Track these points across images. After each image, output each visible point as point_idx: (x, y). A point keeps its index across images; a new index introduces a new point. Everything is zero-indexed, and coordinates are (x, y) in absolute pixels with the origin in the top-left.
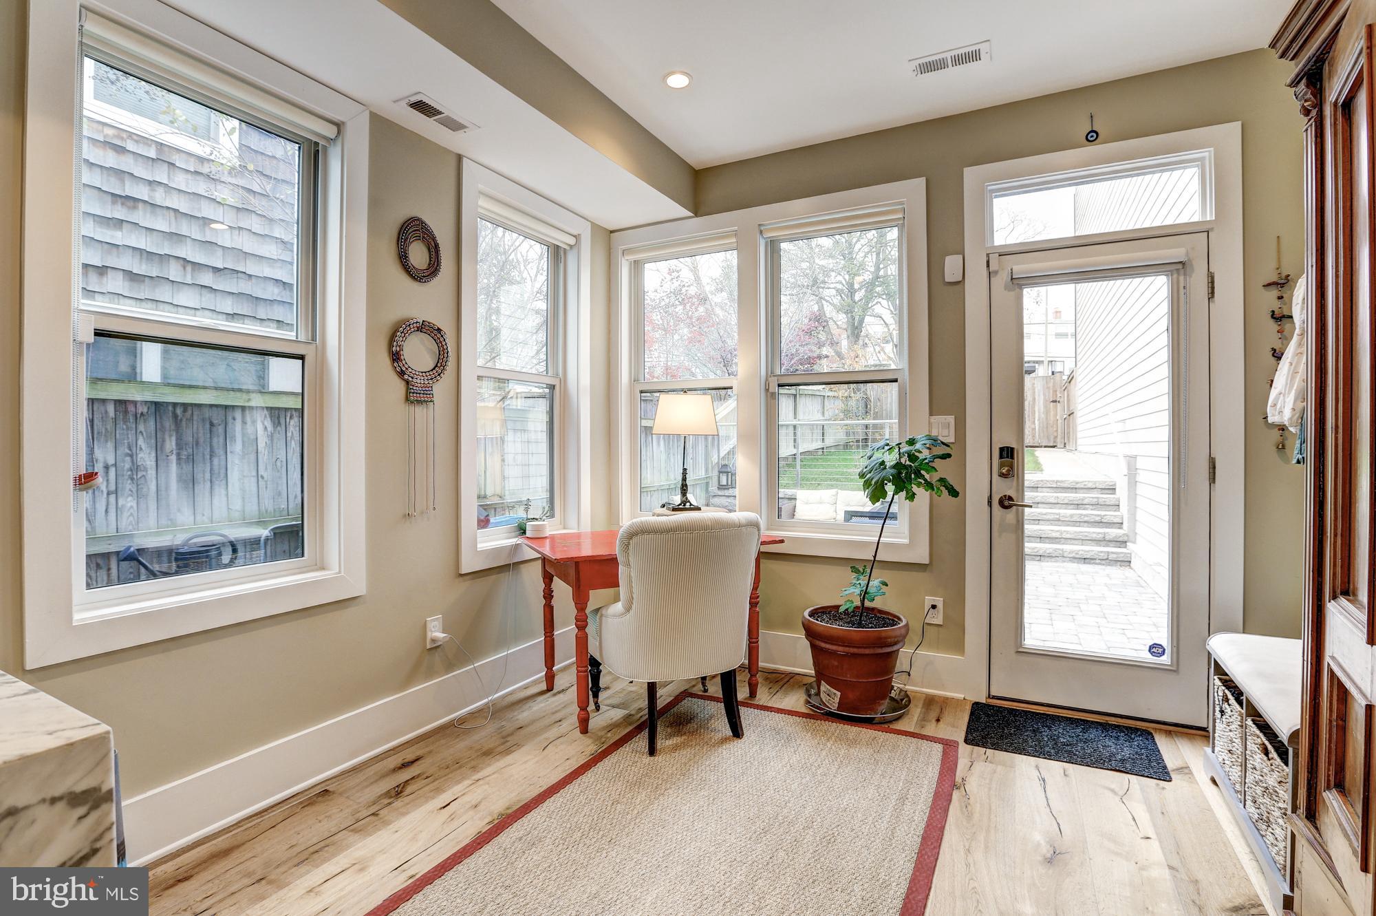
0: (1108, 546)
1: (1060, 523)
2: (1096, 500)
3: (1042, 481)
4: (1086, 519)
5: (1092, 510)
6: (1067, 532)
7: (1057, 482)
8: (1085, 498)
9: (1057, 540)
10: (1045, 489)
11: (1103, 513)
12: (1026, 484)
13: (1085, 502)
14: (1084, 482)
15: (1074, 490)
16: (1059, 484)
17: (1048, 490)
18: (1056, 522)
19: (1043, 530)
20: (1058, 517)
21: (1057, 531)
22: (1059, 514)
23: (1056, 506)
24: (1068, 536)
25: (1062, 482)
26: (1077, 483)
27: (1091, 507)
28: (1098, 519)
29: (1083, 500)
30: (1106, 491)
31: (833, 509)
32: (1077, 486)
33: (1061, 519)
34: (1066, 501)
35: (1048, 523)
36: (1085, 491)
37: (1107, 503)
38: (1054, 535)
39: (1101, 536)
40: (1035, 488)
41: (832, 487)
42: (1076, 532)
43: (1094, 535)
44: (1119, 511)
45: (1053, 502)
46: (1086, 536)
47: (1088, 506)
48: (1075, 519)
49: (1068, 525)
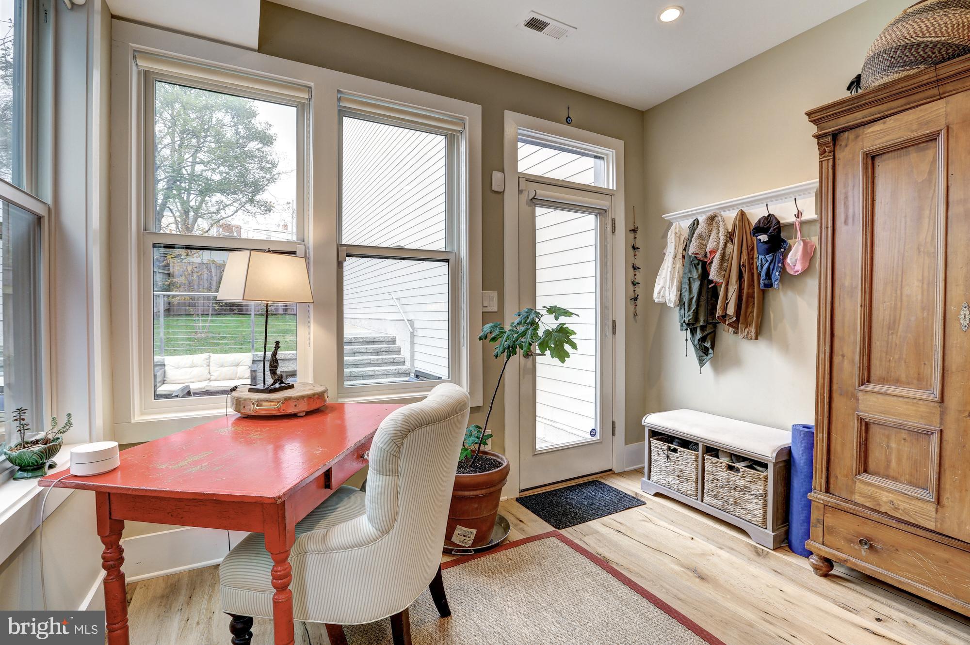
0: (400, 377)
1: (371, 365)
2: (388, 348)
3: (354, 338)
4: (386, 361)
5: (386, 355)
6: (378, 371)
7: (363, 338)
8: (382, 348)
9: (373, 377)
10: (356, 343)
11: (394, 356)
12: (345, 340)
13: (382, 350)
14: (378, 337)
15: (373, 343)
16: (364, 339)
17: (357, 344)
18: (368, 365)
19: (364, 371)
20: (369, 361)
21: (372, 371)
22: (370, 359)
23: (365, 354)
24: (379, 373)
25: (366, 338)
26: (375, 338)
27: (385, 353)
28: (392, 360)
29: (381, 349)
30: (391, 343)
31: (207, 371)
32: (375, 340)
33: (372, 362)
34: (371, 351)
35: (363, 366)
36: (379, 343)
37: (394, 350)
38: (371, 373)
39: (397, 371)
40: (350, 343)
41: (203, 351)
42: (383, 370)
43: (393, 371)
44: (400, 354)
45: (364, 351)
46: (389, 372)
47: (383, 353)
48: (380, 361)
49: (375, 366)
